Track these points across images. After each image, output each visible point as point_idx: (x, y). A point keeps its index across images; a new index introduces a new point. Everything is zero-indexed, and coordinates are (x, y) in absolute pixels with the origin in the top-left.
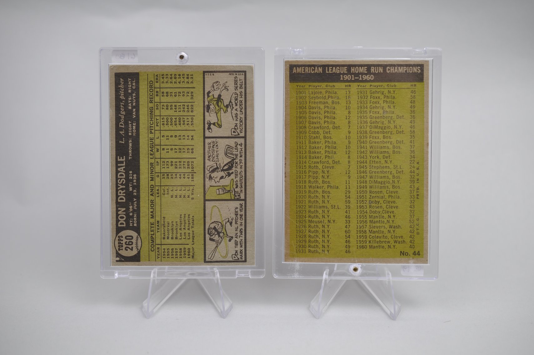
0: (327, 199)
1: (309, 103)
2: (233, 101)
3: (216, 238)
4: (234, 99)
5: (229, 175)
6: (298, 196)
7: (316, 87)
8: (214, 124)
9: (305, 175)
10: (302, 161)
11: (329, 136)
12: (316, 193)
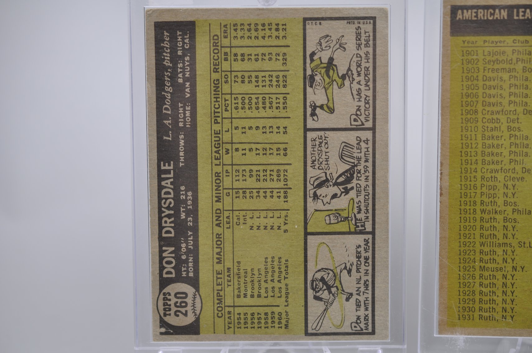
0: (512, 231)
1: (483, 71)
2: (354, 68)
3: (325, 295)
4: (355, 64)
5: (347, 191)
6: (462, 226)
7: (497, 43)
8: (321, 107)
9: (475, 191)
10: (471, 168)
11: (517, 127)
12: (492, 221)
